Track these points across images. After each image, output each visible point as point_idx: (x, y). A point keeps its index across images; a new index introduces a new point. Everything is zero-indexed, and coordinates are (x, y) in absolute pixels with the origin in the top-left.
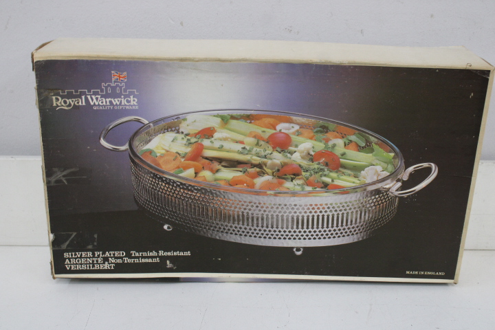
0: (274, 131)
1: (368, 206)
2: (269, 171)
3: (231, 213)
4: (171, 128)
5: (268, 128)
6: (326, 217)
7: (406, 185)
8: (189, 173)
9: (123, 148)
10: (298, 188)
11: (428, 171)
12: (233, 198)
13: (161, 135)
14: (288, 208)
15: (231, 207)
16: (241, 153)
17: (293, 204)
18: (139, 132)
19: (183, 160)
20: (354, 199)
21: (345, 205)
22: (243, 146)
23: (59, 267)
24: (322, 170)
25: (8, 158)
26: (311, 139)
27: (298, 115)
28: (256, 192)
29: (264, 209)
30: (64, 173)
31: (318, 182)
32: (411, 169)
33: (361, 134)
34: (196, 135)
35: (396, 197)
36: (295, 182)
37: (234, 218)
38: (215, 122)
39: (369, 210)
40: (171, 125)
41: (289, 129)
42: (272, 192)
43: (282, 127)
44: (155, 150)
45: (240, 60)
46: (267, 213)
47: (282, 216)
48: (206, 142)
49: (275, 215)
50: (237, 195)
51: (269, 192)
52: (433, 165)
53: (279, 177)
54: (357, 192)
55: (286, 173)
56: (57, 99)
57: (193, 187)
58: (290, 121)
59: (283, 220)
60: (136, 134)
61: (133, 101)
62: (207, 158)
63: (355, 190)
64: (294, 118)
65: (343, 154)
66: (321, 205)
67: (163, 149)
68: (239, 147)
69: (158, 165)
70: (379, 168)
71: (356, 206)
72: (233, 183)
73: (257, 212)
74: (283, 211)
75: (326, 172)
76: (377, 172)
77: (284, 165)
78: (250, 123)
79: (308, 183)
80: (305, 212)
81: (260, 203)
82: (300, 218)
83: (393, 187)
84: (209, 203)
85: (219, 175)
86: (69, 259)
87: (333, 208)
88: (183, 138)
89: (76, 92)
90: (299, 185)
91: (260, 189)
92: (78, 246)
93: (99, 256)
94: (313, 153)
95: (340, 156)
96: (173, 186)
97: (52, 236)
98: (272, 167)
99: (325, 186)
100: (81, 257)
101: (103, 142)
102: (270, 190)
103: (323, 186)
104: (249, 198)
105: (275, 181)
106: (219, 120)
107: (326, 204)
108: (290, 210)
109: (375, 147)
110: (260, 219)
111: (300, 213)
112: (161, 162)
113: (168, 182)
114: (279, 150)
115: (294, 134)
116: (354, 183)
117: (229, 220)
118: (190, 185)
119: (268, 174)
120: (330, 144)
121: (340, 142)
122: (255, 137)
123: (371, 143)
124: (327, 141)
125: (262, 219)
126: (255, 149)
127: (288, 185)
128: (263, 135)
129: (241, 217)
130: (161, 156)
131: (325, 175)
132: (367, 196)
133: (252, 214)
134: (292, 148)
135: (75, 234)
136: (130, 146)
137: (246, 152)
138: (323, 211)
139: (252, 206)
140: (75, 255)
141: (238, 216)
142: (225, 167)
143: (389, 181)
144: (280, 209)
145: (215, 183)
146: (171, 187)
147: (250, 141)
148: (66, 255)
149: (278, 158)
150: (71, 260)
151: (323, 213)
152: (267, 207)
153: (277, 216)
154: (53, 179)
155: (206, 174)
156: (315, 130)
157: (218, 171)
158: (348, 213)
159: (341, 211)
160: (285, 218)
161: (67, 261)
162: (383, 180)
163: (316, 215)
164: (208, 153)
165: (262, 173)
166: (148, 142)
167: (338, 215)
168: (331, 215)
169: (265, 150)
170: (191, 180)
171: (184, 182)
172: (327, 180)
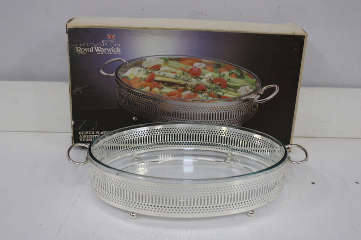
0: (191, 67)
1: (242, 108)
2: (189, 88)
3: (169, 111)
4: (138, 64)
5: (189, 65)
6: (220, 114)
7: (262, 97)
8: (147, 89)
9: (112, 75)
10: (205, 98)
11: (274, 89)
12: (170, 103)
13: (132, 68)
14: (199, 109)
15: (169, 108)
16: (175, 79)
17: (202, 106)
18: (121, 66)
19: (144, 82)
20: (234, 104)
21: (230, 107)
22: (176, 75)
23: (76, 139)
24: (218, 88)
25: (46, 83)
26: (212, 71)
27: (205, 59)
28: (182, 100)
30: (81, 88)
31: (215, 95)
33: (238, 69)
34: (151, 69)
35: (257, 103)
36: (203, 94)
37: (170, 114)
38: (161, 62)
39: (243, 110)
40: (138, 63)
41: (200, 66)
42: (191, 100)
43: (196, 65)
44: (129, 77)
45: (174, 29)
46: (188, 111)
47: (196, 113)
48: (156, 73)
49: (192, 112)
50: (172, 101)
51: (189, 100)
52: (276, 86)
53: (195, 92)
55: (198, 89)
56: (79, 49)
57: (149, 96)
58: (201, 62)
59: (196, 115)
60: (120, 67)
61: (118, 50)
62: (156, 81)
63: (235, 99)
64: (203, 60)
65: (229, 80)
66: (217, 107)
67: (133, 76)
68: (173, 75)
69: (131, 84)
70: (248, 87)
71: (236, 108)
72: (170, 95)
73: (183, 111)
74: (197, 110)
75: (220, 89)
76: (247, 89)
77: (197, 85)
78: (180, 62)
79: (210, 95)
80: (209, 111)
81: (184, 106)
82: (206, 114)
83: (255, 98)
84: (157, 105)
85: (163, 90)
86: (82, 135)
87: (224, 109)
88: (144, 70)
89: (89, 45)
90: (205, 96)
91: (185, 98)
92: (87, 128)
93: (98, 134)
94: (213, 79)
95: (227, 81)
96: (138, 96)
97: (73, 122)
98: (191, 86)
99: (219, 97)
100: (88, 134)
101: (102, 72)
102: (190, 98)
104: (178, 103)
105: (193, 94)
106: (163, 60)
107: (220, 107)
108: (201, 110)
109: (246, 76)
110: (184, 115)
111: (206, 111)
112: (132, 83)
113: (136, 94)
114: (195, 77)
115: (203, 68)
116: (234, 95)
117: (168, 115)
118: (147, 96)
119: (189, 90)
120: (222, 74)
121: (227, 73)
122: (182, 70)
123: (243, 74)
124: (220, 72)
125: (186, 115)
126: (182, 76)
127: (200, 96)
128: (186, 69)
130: (133, 80)
131: (219, 91)
132: (241, 102)
133: (180, 112)
134: (201, 76)
135: (85, 121)
136: (116, 74)
137: (177, 78)
138: (218, 110)
139: (180, 107)
140: (85, 133)
141: (173, 113)
142: (166, 86)
143: (253, 94)
144: (195, 109)
145: (160, 95)
147: (179, 72)
148: (80, 133)
149: (194, 82)
150: (83, 135)
151: (218, 112)
152: (188, 108)
153: (194, 113)
154: (75, 91)
155: (156, 90)
156: (214, 67)
157: (162, 88)
158: (231, 112)
159: (228, 110)
160: (198, 114)
161: (81, 136)
162: (250, 94)
163: (214, 113)
164: (157, 78)
165: (186, 90)
166: (125, 72)
167: (226, 112)
168: (222, 112)
169: (187, 77)
170: (148, 93)
171: (144, 94)
172: (220, 93)
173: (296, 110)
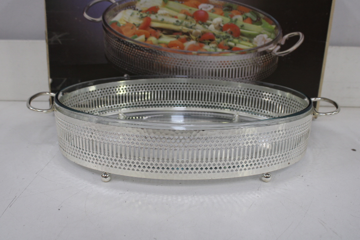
0: (197, 10)
1: (259, 62)
2: (193, 37)
3: (169, 67)
4: (130, 6)
5: (193, 7)
6: (231, 71)
7: (283, 48)
8: (141, 38)
9: (98, 20)
10: (213, 50)
11: (297, 38)
12: (170, 56)
13: (124, 11)
15: (168, 62)
16: (175, 25)
17: (209, 60)
18: (110, 8)
19: (137, 29)
20: (249, 57)
21: (244, 62)
22: (176, 19)
24: (228, 37)
26: (221, 15)
28: (185, 52)
29: (190, 64)
30: (60, 36)
31: (226, 45)
32: (286, 36)
33: (254, 12)
34: (146, 12)
35: (277, 56)
36: (211, 45)
38: (158, 3)
39: (259, 66)
40: (130, 4)
41: (207, 8)
42: (196, 53)
43: (202, 6)
44: (120, 22)
46: (192, 67)
47: (202, 69)
48: (153, 17)
49: (197, 68)
50: (172, 54)
51: (194, 52)
52: (301, 34)
53: (200, 42)
54: (251, 53)
55: (206, 39)
57: (144, 48)
58: (207, 2)
59: (202, 72)
60: (107, 10)
62: (153, 28)
63: (249, 51)
64: (210, 0)
65: (242, 26)
66: (228, 62)
67: (125, 21)
68: (174, 20)
69: (121, 32)
70: (265, 36)
71: (251, 63)
72: (170, 46)
73: (186, 66)
74: (203, 66)
75: (231, 38)
76: (264, 39)
77: (204, 33)
78: (182, 3)
79: (219, 46)
80: (217, 67)
81: (187, 60)
82: (214, 71)
83: (275, 49)
84: (154, 59)
85: (161, 40)
87: (236, 64)
88: (138, 14)
90: (213, 47)
91: (188, 50)
94: (222, 25)
95: (240, 27)
96: (131, 47)
97: (51, 80)
98: (196, 34)
99: (231, 48)
101: (86, 15)
102: (194, 50)
103: (229, 48)
104: (180, 56)
105: (198, 44)
107: (231, 61)
108: (207, 65)
109: (263, 21)
111: (214, 67)
112: (123, 30)
113: (128, 44)
114: (200, 22)
115: (210, 11)
116: (249, 46)
117: (167, 72)
118: (142, 47)
119: (193, 40)
120: (234, 18)
121: (240, 17)
122: (185, 13)
123: (260, 18)
124: (231, 16)
125: (189, 71)
126: (184, 22)
127: (206, 47)
128: (189, 12)
129: (175, 70)
130: (124, 26)
131: (231, 41)
132: (258, 55)
133: (183, 68)
134: (209, 22)
135: (65, 79)
136: (103, 18)
137: (179, 24)
138: (229, 66)
139: (183, 62)
141: (173, 69)
142: (165, 34)
143: (272, 45)
144: (201, 65)
145: (158, 46)
146: (129, 48)
147: (181, 16)
149: (199, 29)
151: (229, 67)
152: (192, 63)
153: (199, 69)
154: (52, 40)
155: (153, 39)
156: (224, 9)
157: (160, 37)
158: (245, 68)
159: (240, 66)
160: (204, 71)
162: (268, 44)
163: (224, 69)
164: (155, 24)
165: (189, 39)
166: (115, 16)
167: (239, 69)
168: (234, 68)
169: (191, 23)
170: (143, 44)
171: (138, 44)
172: (232, 44)
173: (325, 65)
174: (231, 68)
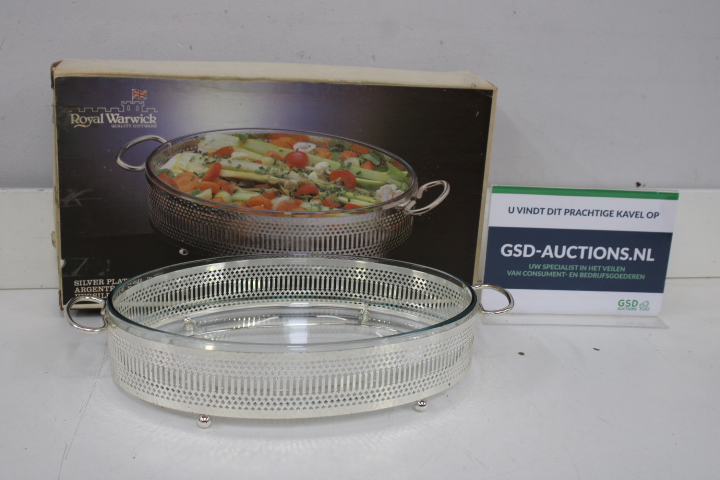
0: (291, 151)
1: (384, 225)
2: (286, 191)
3: (248, 236)
4: (189, 147)
5: (285, 147)
7: (420, 204)
8: (206, 194)
9: (139, 168)
10: (315, 209)
11: (440, 189)
12: (250, 220)
13: (179, 154)
14: (305, 230)
15: (248, 229)
16: (258, 173)
17: (311, 224)
18: (159, 151)
19: (200, 180)
20: (370, 218)
21: (362, 225)
22: (260, 165)
23: (68, 294)
24: (339, 189)
26: (327, 157)
27: (314, 134)
28: (273, 213)
29: (282, 230)
30: (78, 194)
31: (335, 202)
33: (376, 153)
34: (213, 155)
35: (411, 215)
36: (313, 202)
37: (251, 240)
38: (233, 142)
39: (386, 230)
40: (189, 144)
41: (305, 148)
42: (289, 213)
43: (299, 146)
44: (173, 170)
45: (258, 79)
46: (284, 235)
47: (300, 238)
48: (224, 162)
49: (292, 236)
50: (254, 217)
51: (286, 213)
52: (445, 182)
53: (296, 198)
54: (373, 211)
55: (303, 193)
56: (75, 117)
57: (210, 208)
58: (306, 140)
59: (300, 242)
60: (154, 153)
61: (152, 119)
62: (224, 178)
63: (371, 209)
64: (311, 137)
65: (359, 173)
66: (338, 225)
67: (181, 169)
68: (256, 167)
69: (175, 185)
70: (394, 187)
71: (373, 226)
72: (250, 204)
73: (275, 234)
74: (300, 232)
75: (343, 192)
76: (391, 190)
77: (301, 185)
78: (268, 142)
79: (325, 203)
80: (323, 234)
81: (277, 225)
82: (318, 240)
83: (408, 205)
84: (226, 225)
85: (237, 196)
86: (79, 287)
87: (350, 228)
88: (201, 158)
89: (95, 109)
90: (315, 205)
91: (278, 209)
92: (85, 275)
93: (111, 283)
94: (329, 173)
95: (355, 175)
96: (189, 208)
97: (62, 262)
98: (290, 187)
99: (342, 205)
100: (92, 285)
101: (120, 162)
102: (287, 210)
103: (339, 205)
104: (265, 219)
105: (293, 201)
106: (237, 139)
107: (343, 225)
108: (308, 231)
109: (389, 165)
110: (277, 242)
111: (318, 234)
112: (178, 182)
113: (185, 204)
114: (296, 169)
115: (311, 153)
116: (369, 202)
117: (246, 243)
118: (207, 207)
119: (285, 194)
120: (346, 163)
121: (355, 161)
122: (272, 156)
123: (385, 162)
124: (343, 159)
125: (280, 242)
126: (272, 169)
127: (305, 205)
128: (280, 154)
130: (179, 176)
131: (342, 195)
132: (383, 215)
133: (270, 236)
134: (309, 168)
135: (86, 259)
136: (148, 165)
137: (264, 172)
139: (270, 228)
140: (86, 283)
141: (256, 238)
142: (242, 187)
143: (404, 199)
144: (297, 231)
145: (232, 204)
146: (187, 209)
147: (268, 160)
148: (76, 283)
149: (295, 178)
150: (82, 287)
152: (285, 229)
153: (295, 238)
154: (67, 200)
155: (224, 195)
156: (331, 149)
157: (235, 191)
158: (364, 234)
160: (302, 239)
161: (77, 290)
162: (398, 198)
163: (333, 236)
164: (226, 173)
165: (279, 194)
166: (165, 162)
168: (347, 235)
169: (282, 170)
170: (208, 202)
171: (201, 204)
172: (344, 199)
173: (482, 226)
174: (343, 235)
